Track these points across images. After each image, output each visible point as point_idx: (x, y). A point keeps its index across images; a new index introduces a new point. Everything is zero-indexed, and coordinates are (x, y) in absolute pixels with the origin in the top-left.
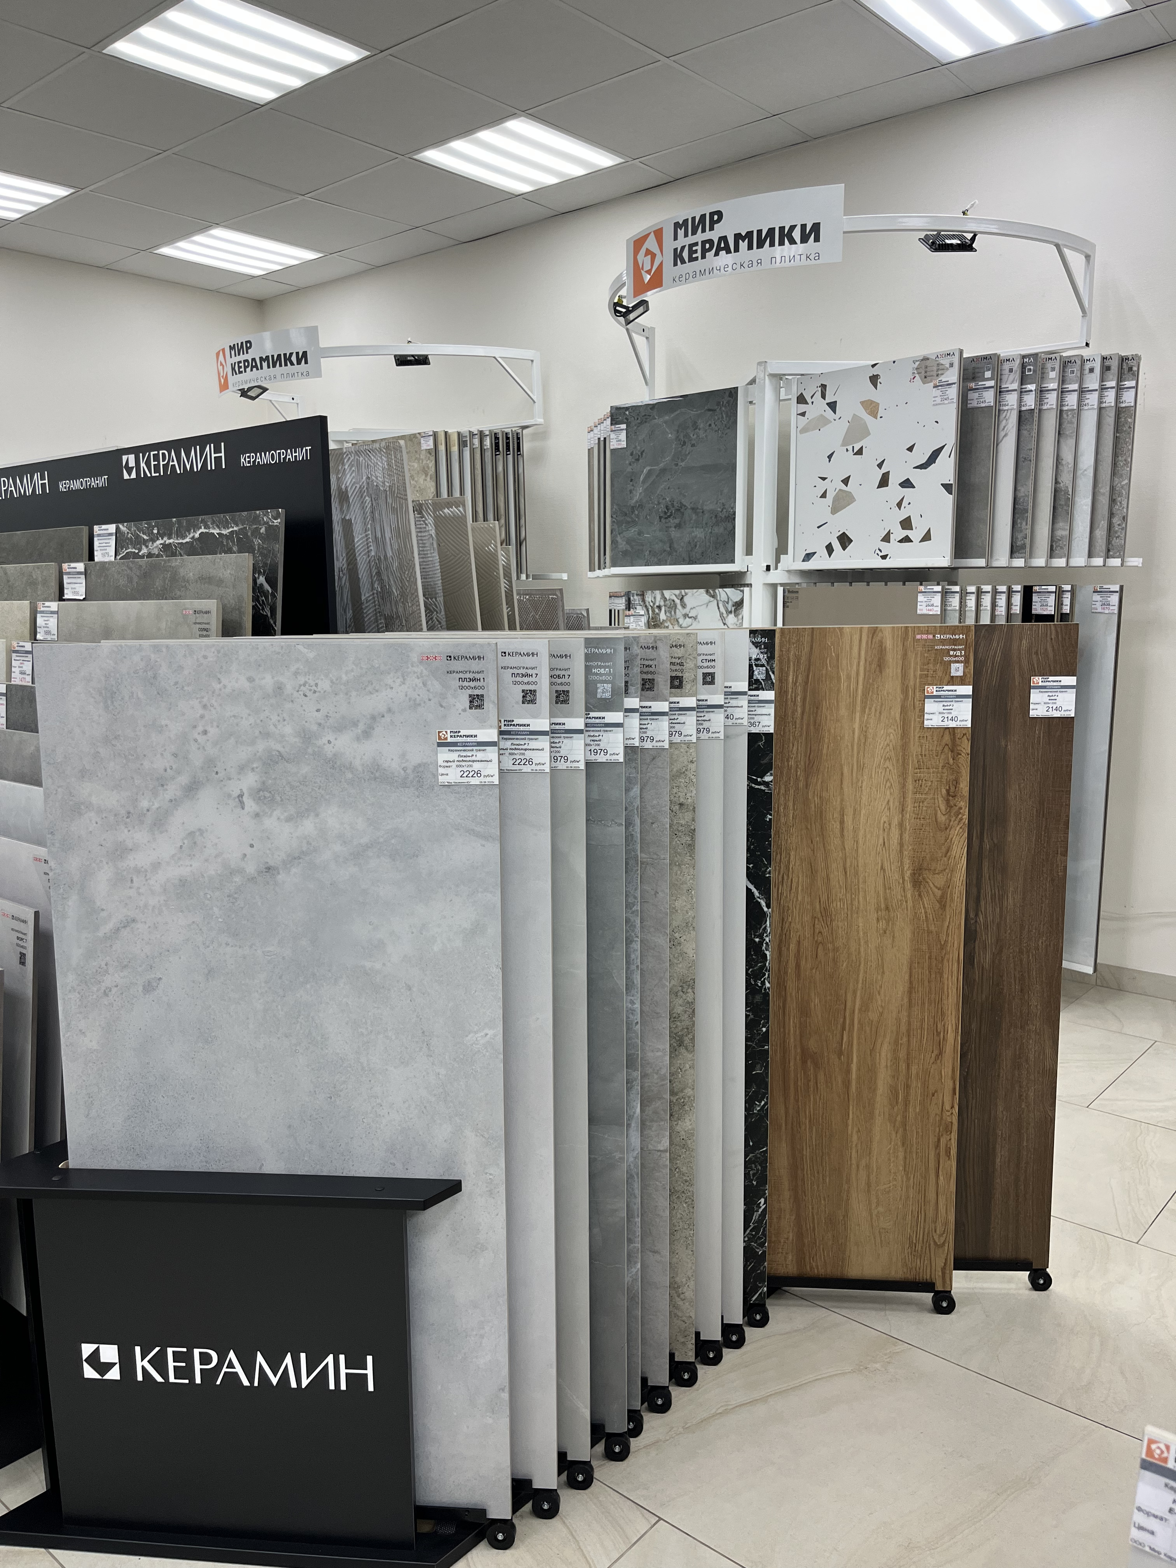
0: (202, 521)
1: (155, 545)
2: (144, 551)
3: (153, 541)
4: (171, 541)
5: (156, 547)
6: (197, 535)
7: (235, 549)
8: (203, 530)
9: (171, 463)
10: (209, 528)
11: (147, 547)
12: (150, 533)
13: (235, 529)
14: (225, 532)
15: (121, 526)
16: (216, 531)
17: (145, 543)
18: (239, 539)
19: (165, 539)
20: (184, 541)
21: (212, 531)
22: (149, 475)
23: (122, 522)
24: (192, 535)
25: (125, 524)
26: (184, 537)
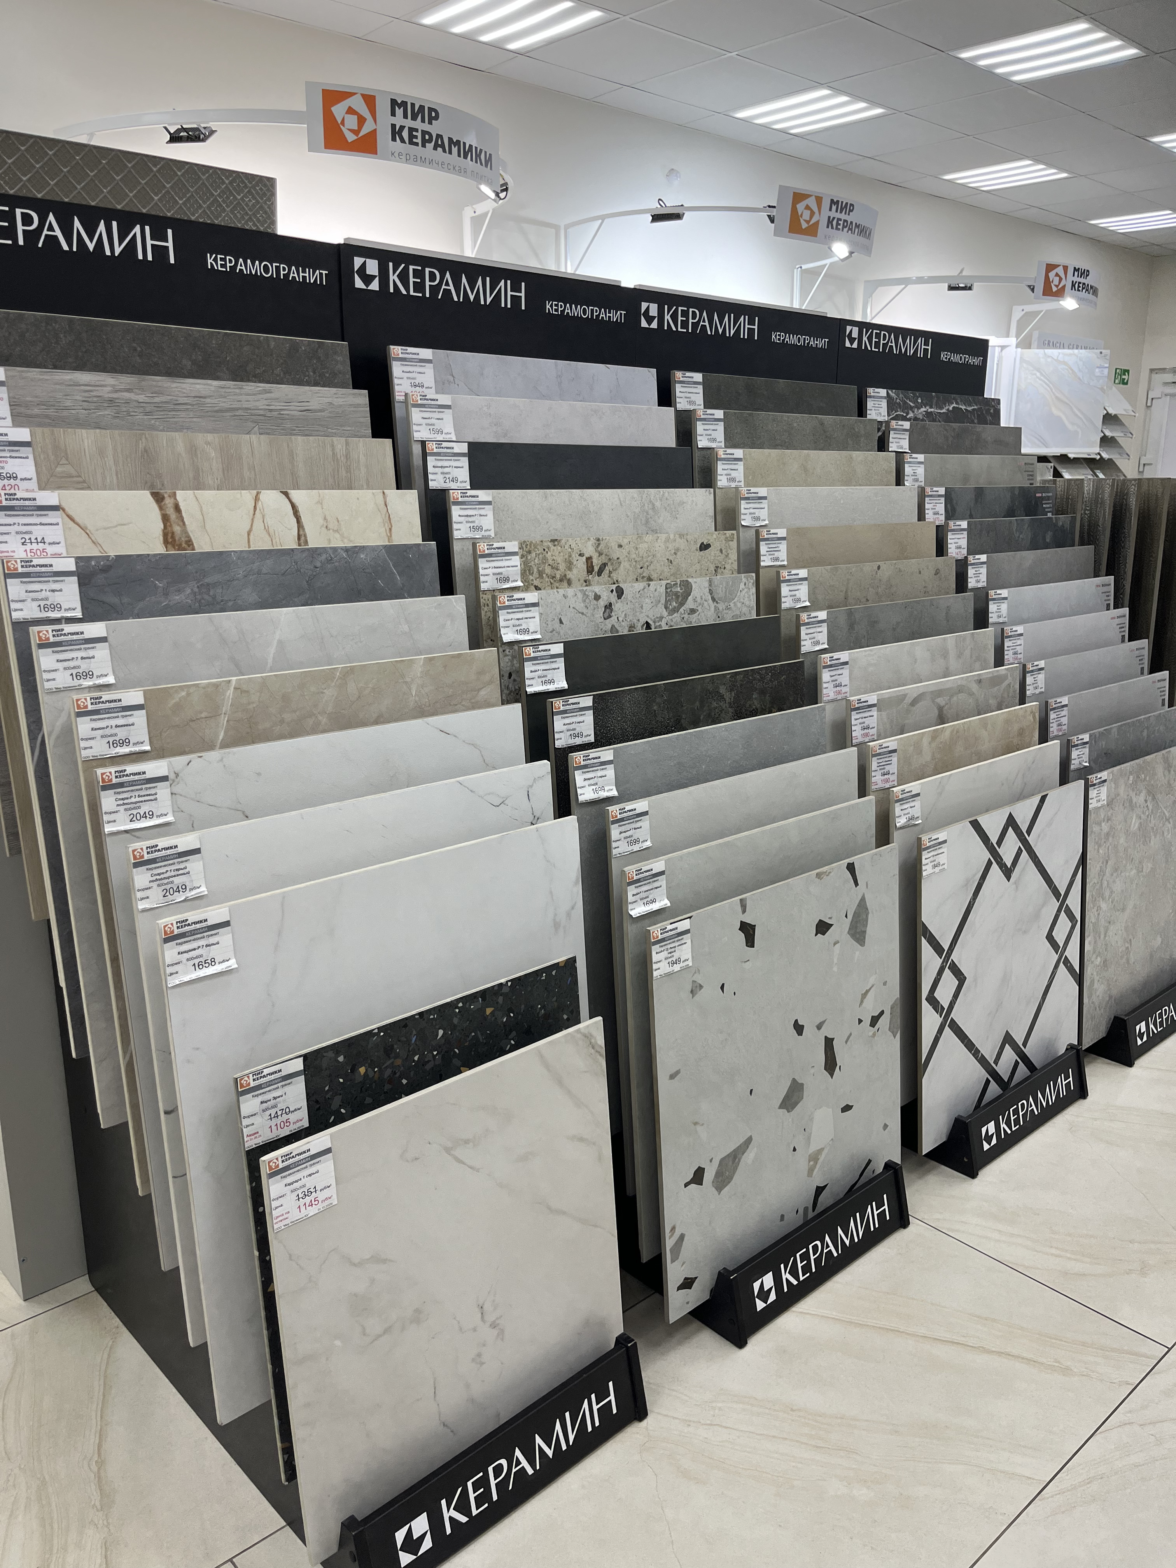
0: (954, 399)
1: (920, 411)
2: (911, 415)
3: (919, 408)
4: (932, 410)
5: (921, 413)
6: (951, 408)
7: (976, 421)
8: (954, 405)
9: (890, 344)
10: (959, 404)
11: (913, 412)
12: (915, 402)
13: (975, 407)
14: (969, 409)
15: (890, 392)
16: (963, 407)
17: (911, 408)
18: (978, 416)
19: (928, 408)
20: (942, 411)
21: (960, 407)
22: (869, 349)
23: (891, 389)
24: (947, 408)
25: (894, 391)
26: (942, 408)
